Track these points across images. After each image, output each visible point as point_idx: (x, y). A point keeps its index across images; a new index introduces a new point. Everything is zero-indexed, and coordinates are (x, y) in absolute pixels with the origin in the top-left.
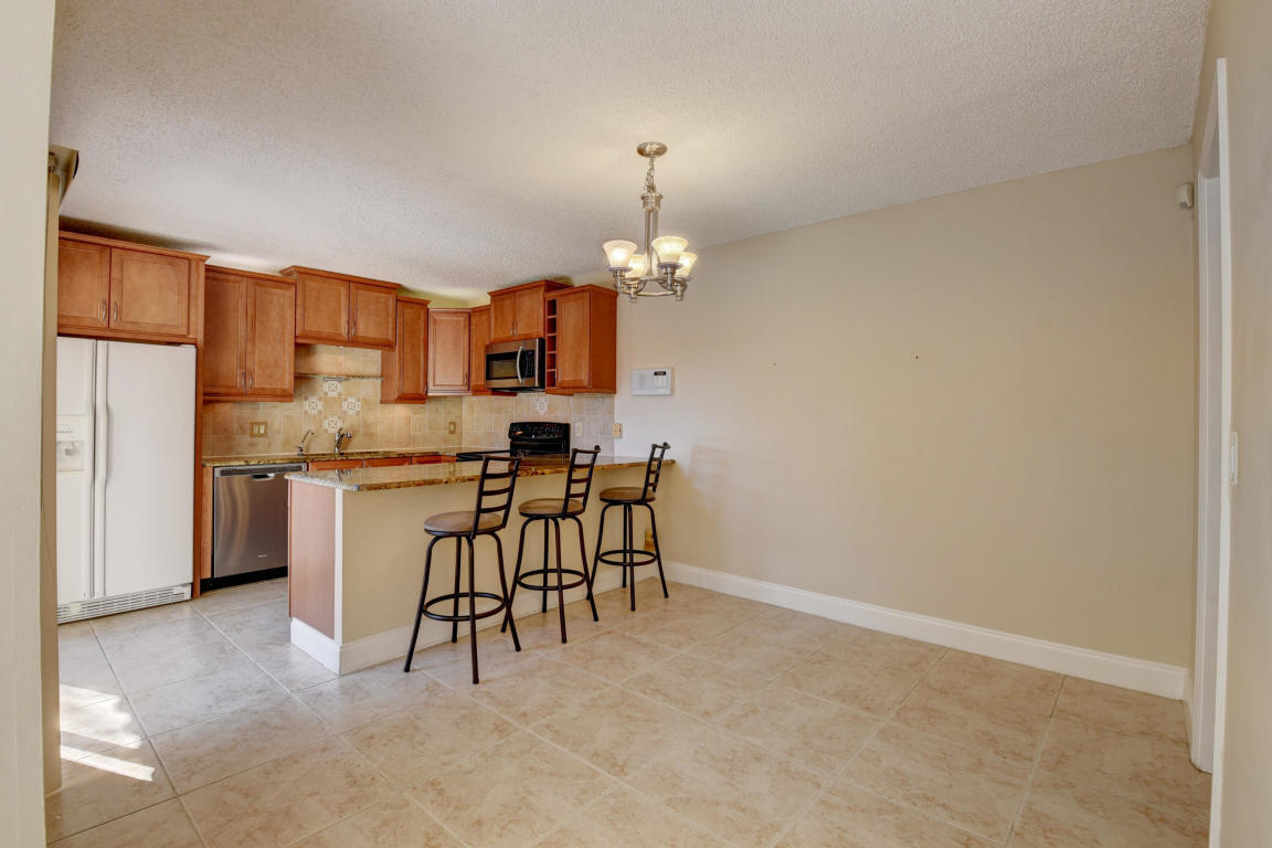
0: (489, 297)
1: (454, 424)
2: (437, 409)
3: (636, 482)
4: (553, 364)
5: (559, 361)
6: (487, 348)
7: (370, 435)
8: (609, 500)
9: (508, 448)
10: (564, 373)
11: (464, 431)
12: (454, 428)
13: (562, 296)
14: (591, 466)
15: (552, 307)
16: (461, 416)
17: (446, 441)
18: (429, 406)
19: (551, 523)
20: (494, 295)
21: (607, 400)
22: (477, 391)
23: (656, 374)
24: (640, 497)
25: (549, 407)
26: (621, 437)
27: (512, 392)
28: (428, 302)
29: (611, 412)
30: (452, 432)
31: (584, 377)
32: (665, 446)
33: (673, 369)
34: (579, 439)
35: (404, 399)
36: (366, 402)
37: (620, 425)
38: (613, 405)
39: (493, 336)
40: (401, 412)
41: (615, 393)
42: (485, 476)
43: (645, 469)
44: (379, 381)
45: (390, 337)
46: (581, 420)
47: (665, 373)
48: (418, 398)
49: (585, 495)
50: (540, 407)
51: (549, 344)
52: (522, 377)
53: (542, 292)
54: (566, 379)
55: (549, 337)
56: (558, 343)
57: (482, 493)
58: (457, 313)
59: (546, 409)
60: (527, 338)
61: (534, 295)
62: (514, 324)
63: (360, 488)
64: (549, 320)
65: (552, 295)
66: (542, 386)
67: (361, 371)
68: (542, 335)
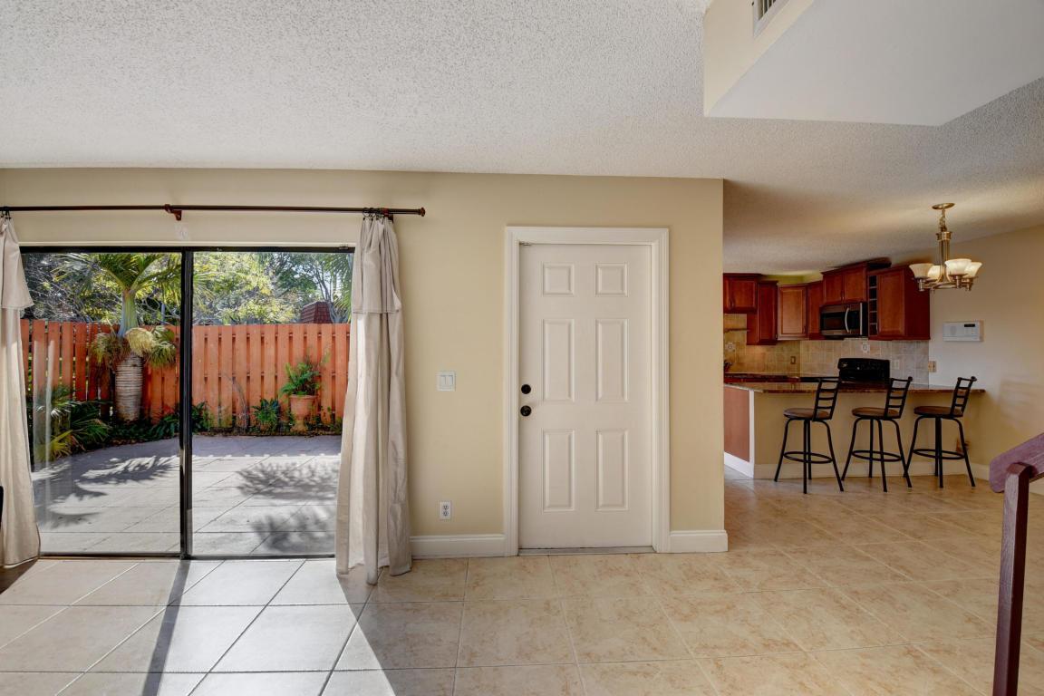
0: (822, 275)
1: (794, 357)
2: (782, 349)
3: (946, 403)
4: (874, 318)
5: (879, 318)
6: (821, 309)
7: (741, 364)
8: (922, 412)
9: (838, 375)
10: (883, 324)
11: (802, 363)
12: (794, 360)
13: (880, 273)
14: (906, 389)
15: (873, 281)
16: (799, 353)
17: (789, 369)
18: (778, 347)
19: (875, 422)
20: (825, 274)
21: (922, 345)
22: (813, 337)
23: (966, 326)
24: (948, 412)
25: (871, 349)
26: (934, 371)
27: (841, 338)
28: (777, 282)
29: (926, 353)
30: (792, 363)
31: (901, 329)
32: (973, 379)
33: (982, 322)
34: (898, 371)
35: (762, 343)
36: (738, 344)
37: (934, 363)
38: (928, 348)
39: (825, 301)
40: (758, 350)
41: (929, 338)
42: (820, 390)
43: (952, 394)
44: (745, 332)
45: (754, 305)
46: (899, 358)
47: (973, 326)
48: (770, 341)
49: (902, 407)
50: (863, 349)
51: (871, 307)
52: (849, 329)
53: (864, 272)
54: (886, 330)
55: (870, 302)
56: (878, 305)
57: (818, 399)
58: (797, 287)
59: (869, 349)
60: (853, 303)
61: (858, 274)
62: (843, 293)
63: (765, 391)
64: (871, 290)
65: (873, 273)
66: (865, 334)
67: (736, 327)
68: (865, 300)
